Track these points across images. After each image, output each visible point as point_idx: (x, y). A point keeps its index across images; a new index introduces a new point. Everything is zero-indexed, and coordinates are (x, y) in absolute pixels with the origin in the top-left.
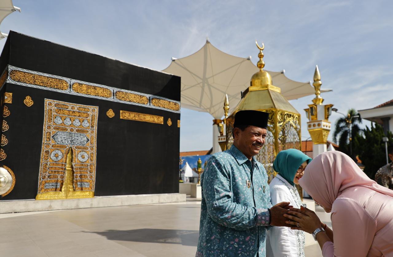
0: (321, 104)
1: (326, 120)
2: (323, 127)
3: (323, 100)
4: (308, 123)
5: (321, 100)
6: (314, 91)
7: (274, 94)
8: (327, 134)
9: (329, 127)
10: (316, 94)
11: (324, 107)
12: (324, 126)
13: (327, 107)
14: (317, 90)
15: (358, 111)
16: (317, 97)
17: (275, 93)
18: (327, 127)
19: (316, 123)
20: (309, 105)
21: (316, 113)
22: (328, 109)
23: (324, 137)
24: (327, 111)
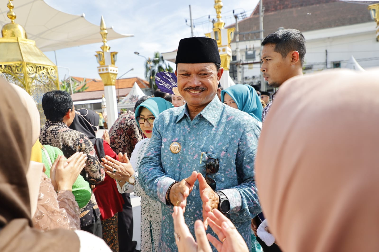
0: (108, 51)
1: (113, 65)
2: (110, 72)
3: (110, 48)
4: (98, 67)
5: (108, 48)
6: (102, 40)
7: (26, 46)
8: (114, 77)
9: (116, 71)
10: (103, 42)
11: (110, 54)
12: (111, 70)
13: (113, 54)
14: (103, 38)
15: (162, 54)
16: (104, 44)
17: (28, 46)
18: (114, 71)
19: (105, 68)
20: (97, 52)
21: (103, 59)
22: (114, 56)
23: (112, 80)
24: (112, 57)
